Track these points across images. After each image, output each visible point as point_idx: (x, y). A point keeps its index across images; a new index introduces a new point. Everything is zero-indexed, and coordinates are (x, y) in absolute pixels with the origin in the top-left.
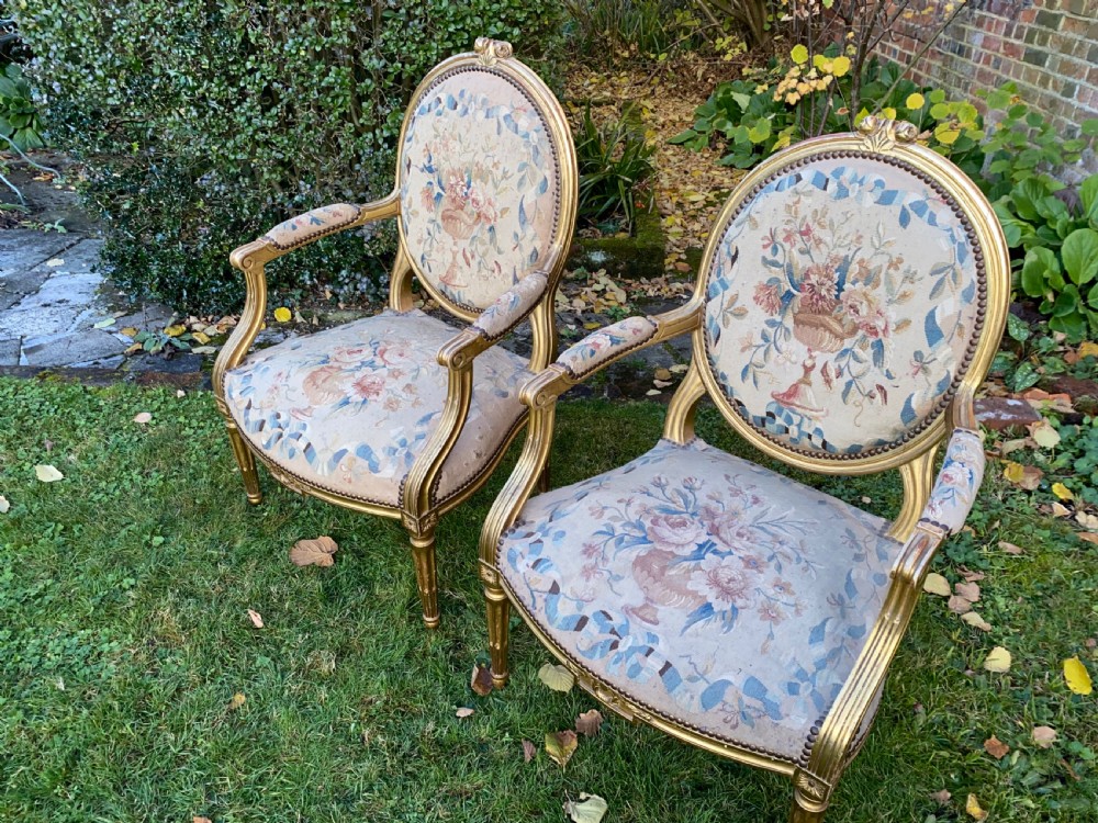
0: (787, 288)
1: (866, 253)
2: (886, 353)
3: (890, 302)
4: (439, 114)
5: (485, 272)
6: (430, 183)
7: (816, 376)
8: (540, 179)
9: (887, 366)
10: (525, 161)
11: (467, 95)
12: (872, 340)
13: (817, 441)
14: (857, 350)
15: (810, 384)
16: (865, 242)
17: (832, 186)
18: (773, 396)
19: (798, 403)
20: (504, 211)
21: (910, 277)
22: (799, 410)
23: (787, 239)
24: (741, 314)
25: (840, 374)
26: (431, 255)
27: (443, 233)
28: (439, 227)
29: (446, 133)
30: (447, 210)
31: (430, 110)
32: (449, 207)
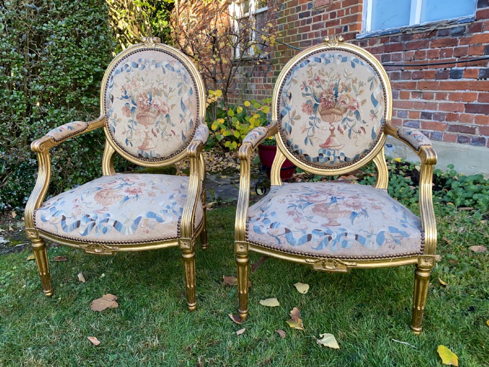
0: (314, 103)
1: (343, 80)
2: (360, 114)
3: (357, 95)
4: (128, 71)
5: (166, 137)
6: (128, 104)
7: (336, 132)
8: (189, 89)
9: (362, 119)
10: (180, 82)
11: (143, 60)
12: (353, 111)
13: (342, 159)
14: (349, 117)
15: (334, 136)
16: (342, 76)
17: (323, 60)
18: (320, 146)
19: (331, 145)
20: (173, 106)
21: (361, 84)
22: (332, 148)
23: (311, 83)
24: (298, 118)
25: (345, 128)
26: (132, 138)
27: (138, 124)
28: (135, 123)
29: (134, 79)
30: (140, 113)
31: (122, 71)
32: (140, 112)
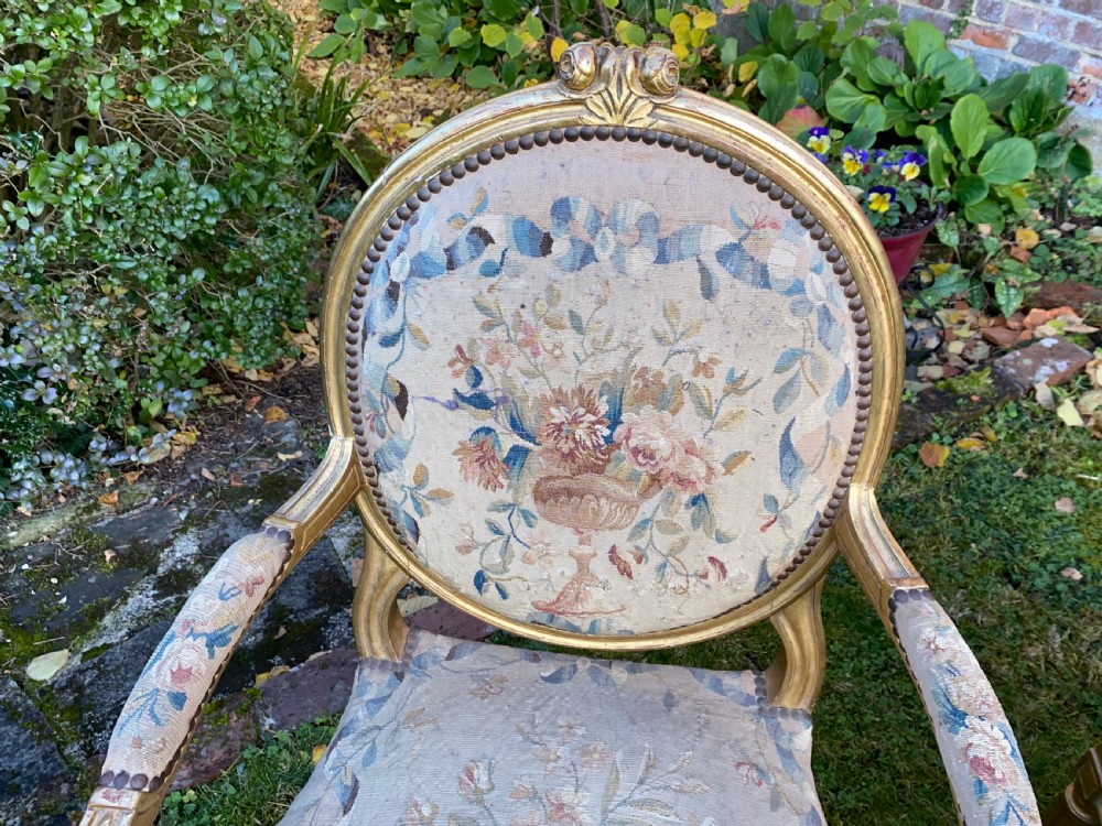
4: (491, 270)
5: (676, 581)
6: (488, 430)
8: (834, 378)
10: (796, 344)
11: (581, 214)
20: (735, 460)
26: (505, 570)
27: (542, 524)
28: (526, 515)
29: (526, 315)
30: (550, 478)
31: (451, 265)
32: (555, 471)
